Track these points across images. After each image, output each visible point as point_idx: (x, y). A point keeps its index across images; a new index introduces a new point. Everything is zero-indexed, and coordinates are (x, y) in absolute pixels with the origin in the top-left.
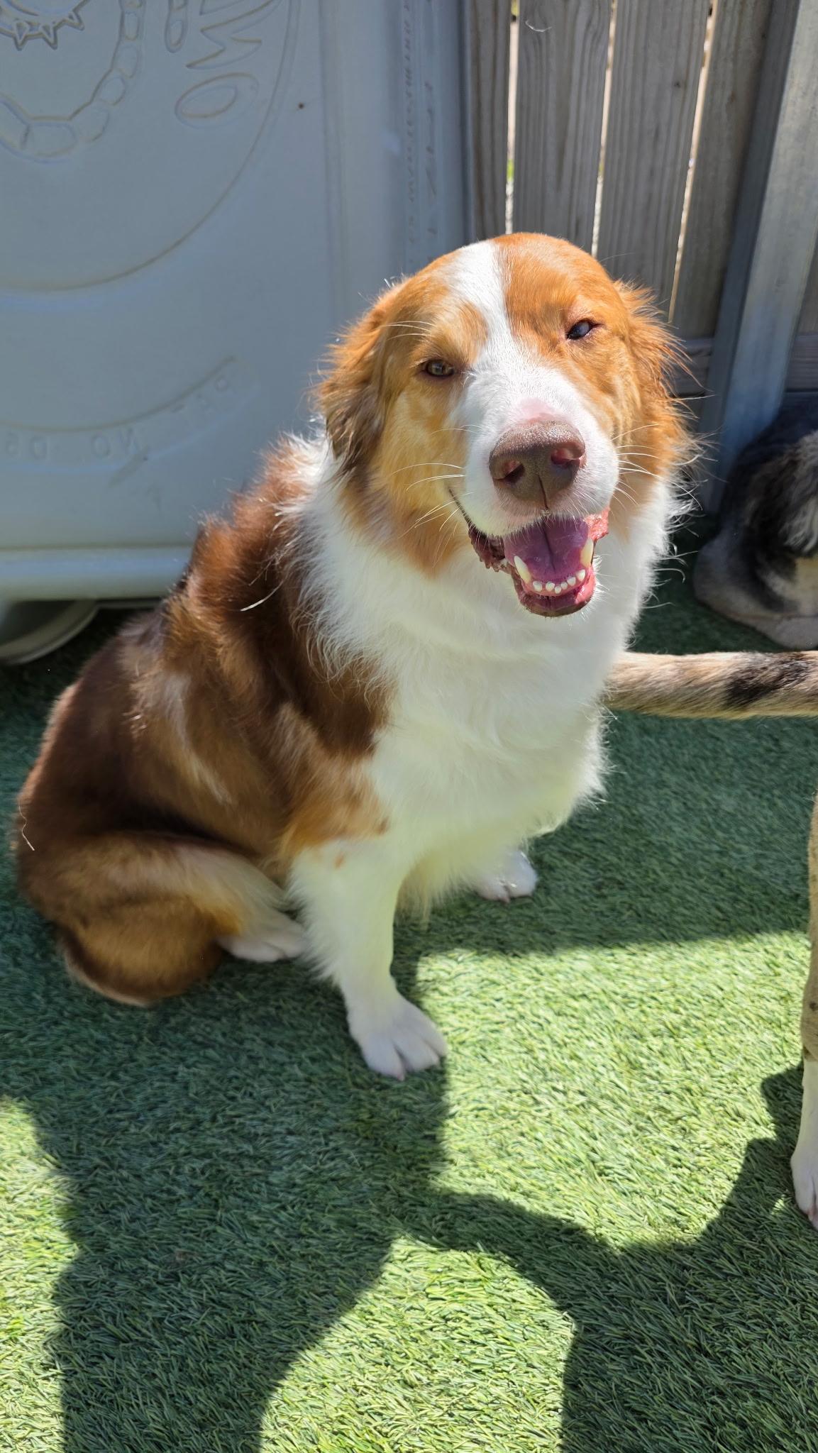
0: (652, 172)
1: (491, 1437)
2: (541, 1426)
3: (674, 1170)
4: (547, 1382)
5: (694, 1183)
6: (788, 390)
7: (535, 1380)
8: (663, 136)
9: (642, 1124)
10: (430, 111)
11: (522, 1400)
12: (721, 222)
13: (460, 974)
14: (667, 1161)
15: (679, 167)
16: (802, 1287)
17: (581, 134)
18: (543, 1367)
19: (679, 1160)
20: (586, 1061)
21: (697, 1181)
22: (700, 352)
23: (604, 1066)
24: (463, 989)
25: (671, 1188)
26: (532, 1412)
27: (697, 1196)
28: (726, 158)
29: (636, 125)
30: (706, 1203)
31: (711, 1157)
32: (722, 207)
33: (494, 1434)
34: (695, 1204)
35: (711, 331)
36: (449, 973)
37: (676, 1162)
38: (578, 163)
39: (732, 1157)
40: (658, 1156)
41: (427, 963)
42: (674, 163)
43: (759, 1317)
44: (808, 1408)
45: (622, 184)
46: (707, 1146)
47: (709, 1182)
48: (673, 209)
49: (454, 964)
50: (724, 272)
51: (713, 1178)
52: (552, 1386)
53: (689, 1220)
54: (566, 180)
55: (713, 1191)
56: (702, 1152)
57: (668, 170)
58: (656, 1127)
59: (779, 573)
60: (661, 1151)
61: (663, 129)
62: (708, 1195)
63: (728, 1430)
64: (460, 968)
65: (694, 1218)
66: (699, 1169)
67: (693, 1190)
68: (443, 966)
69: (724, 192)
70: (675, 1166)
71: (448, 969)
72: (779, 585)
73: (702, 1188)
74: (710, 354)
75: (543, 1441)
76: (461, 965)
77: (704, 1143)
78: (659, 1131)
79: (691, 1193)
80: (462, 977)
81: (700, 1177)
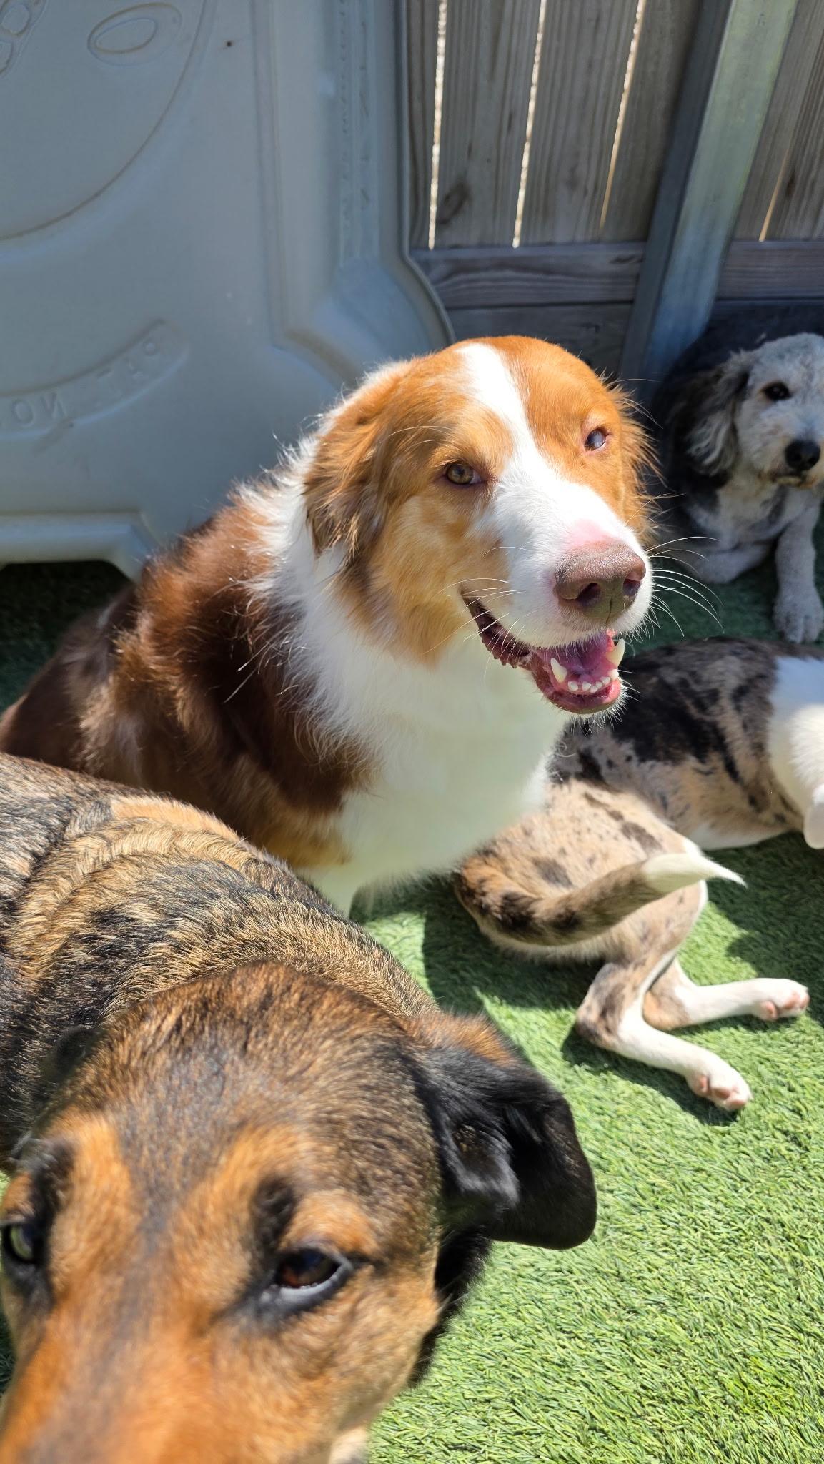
0: (590, 65)
1: (448, 1362)
2: (488, 1350)
3: (598, 1118)
4: (492, 1312)
5: (614, 1130)
6: (718, 299)
7: (482, 1311)
8: (604, 25)
9: (570, 1078)
10: (364, 25)
11: (472, 1329)
12: (659, 120)
13: (404, 938)
14: (591, 1110)
15: (619, 60)
16: (702, 1218)
17: (517, 18)
18: (489, 1299)
19: (601, 1108)
20: (520, 1020)
21: (617, 1128)
22: (631, 258)
23: (536, 1023)
24: (409, 953)
25: (595, 1135)
26: (481, 1338)
27: (616, 1141)
28: (667, 52)
29: (576, 14)
30: (624, 1147)
31: (628, 1104)
32: (661, 105)
33: (450, 1359)
34: (614, 1148)
35: (644, 235)
36: (395, 937)
37: (598, 1110)
38: (513, 52)
39: (646, 1104)
40: (583, 1106)
41: (375, 927)
42: (615, 55)
43: (666, 1245)
44: (706, 1320)
45: (558, 76)
46: (626, 1095)
47: (627, 1128)
48: (611, 106)
49: (399, 928)
50: (659, 175)
51: (630, 1125)
52: (497, 1316)
53: (610, 1163)
54: (500, 69)
55: (630, 1136)
56: (620, 1100)
57: (607, 63)
58: (581, 1079)
59: (701, 504)
60: (586, 1101)
61: (605, 16)
62: (625, 1140)
63: (641, 1342)
64: (405, 932)
65: (614, 1161)
66: (619, 1116)
67: (613, 1136)
68: (389, 931)
69: (664, 88)
70: (598, 1114)
71: (394, 934)
72: (702, 517)
73: (621, 1134)
74: (641, 260)
75: (490, 1363)
76: (406, 929)
77: (623, 1092)
78: (584, 1082)
79: (611, 1138)
80: (407, 941)
81: (619, 1124)
